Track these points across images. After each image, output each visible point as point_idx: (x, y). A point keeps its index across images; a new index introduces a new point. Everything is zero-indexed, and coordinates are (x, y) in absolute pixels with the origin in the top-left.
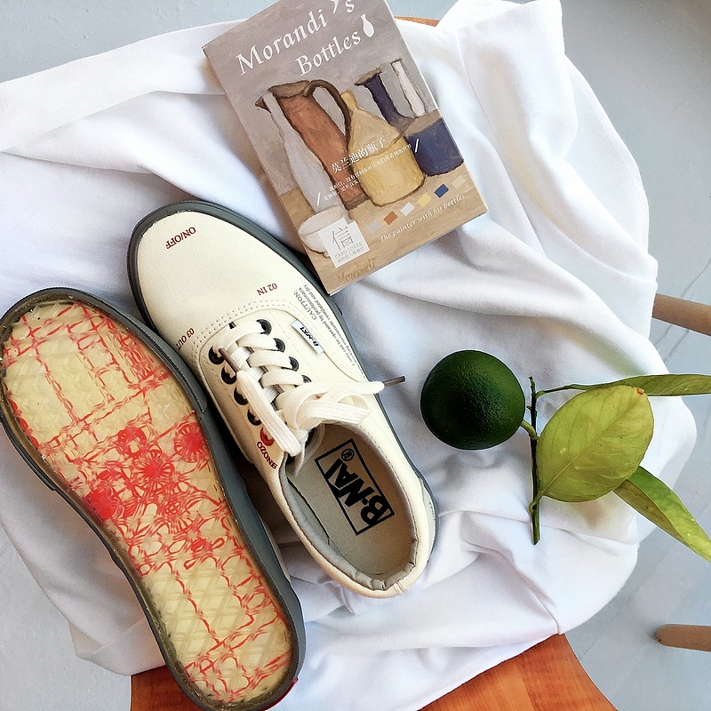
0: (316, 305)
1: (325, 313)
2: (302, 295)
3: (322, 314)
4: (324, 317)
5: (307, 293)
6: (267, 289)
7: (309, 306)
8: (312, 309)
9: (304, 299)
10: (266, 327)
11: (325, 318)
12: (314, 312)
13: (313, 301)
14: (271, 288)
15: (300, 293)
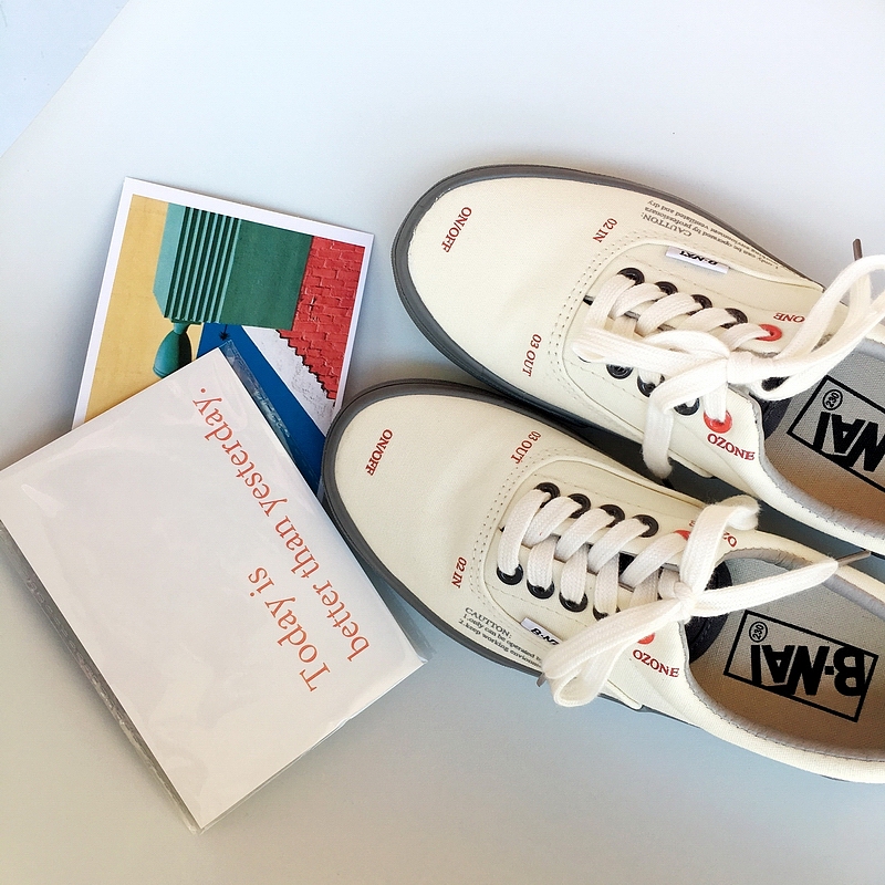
0: (678, 218)
1: (696, 222)
2: (653, 215)
3: (694, 226)
4: (699, 227)
5: (658, 209)
6: (605, 229)
7: (672, 223)
8: (678, 225)
9: (660, 218)
10: (635, 276)
11: (703, 229)
12: (683, 228)
13: (672, 215)
14: (610, 226)
15: (649, 214)
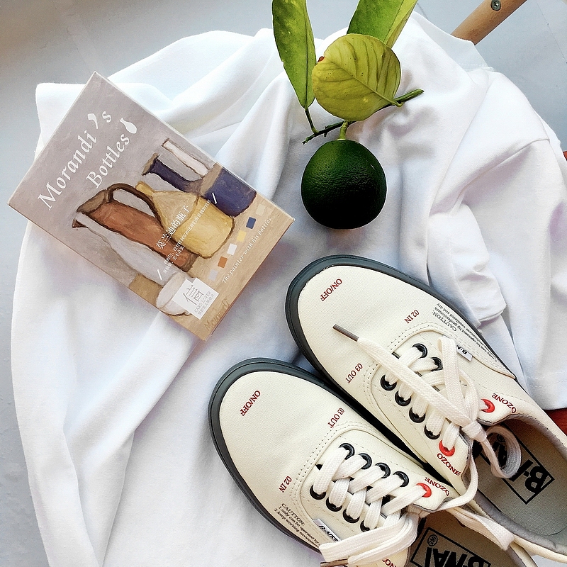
1: (460, 323)
5: (441, 310)
6: (412, 316)
7: (448, 321)
8: (450, 323)
9: (442, 316)
11: (463, 328)
12: (453, 325)
14: (415, 314)
15: (437, 312)
